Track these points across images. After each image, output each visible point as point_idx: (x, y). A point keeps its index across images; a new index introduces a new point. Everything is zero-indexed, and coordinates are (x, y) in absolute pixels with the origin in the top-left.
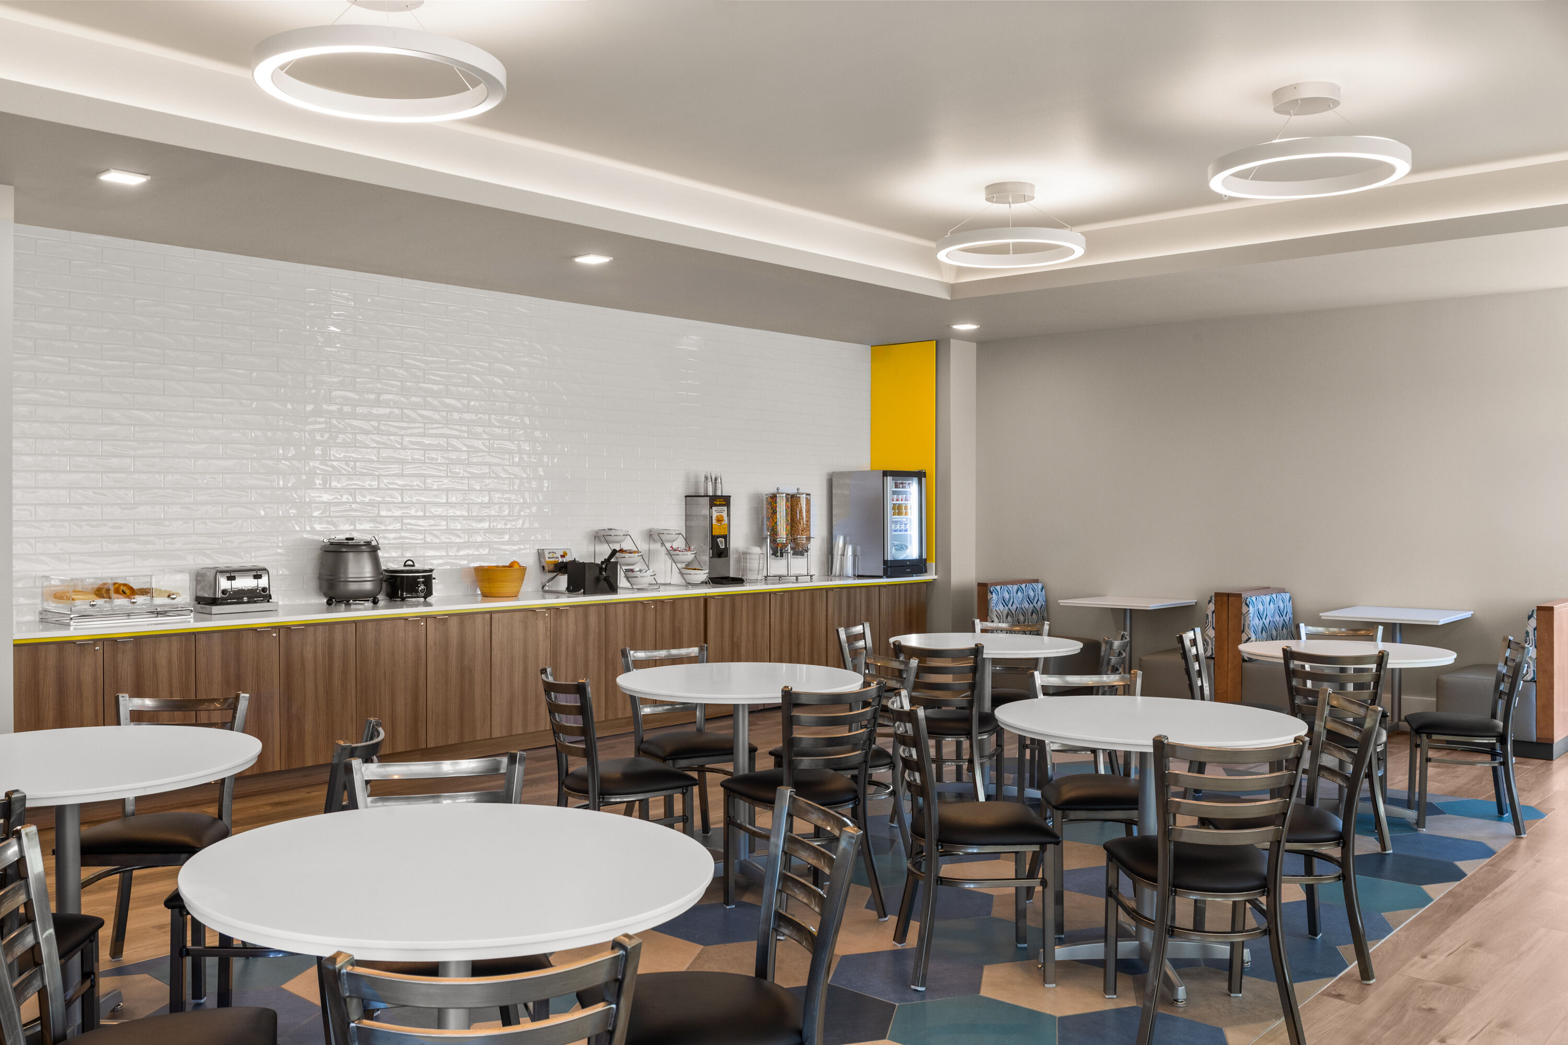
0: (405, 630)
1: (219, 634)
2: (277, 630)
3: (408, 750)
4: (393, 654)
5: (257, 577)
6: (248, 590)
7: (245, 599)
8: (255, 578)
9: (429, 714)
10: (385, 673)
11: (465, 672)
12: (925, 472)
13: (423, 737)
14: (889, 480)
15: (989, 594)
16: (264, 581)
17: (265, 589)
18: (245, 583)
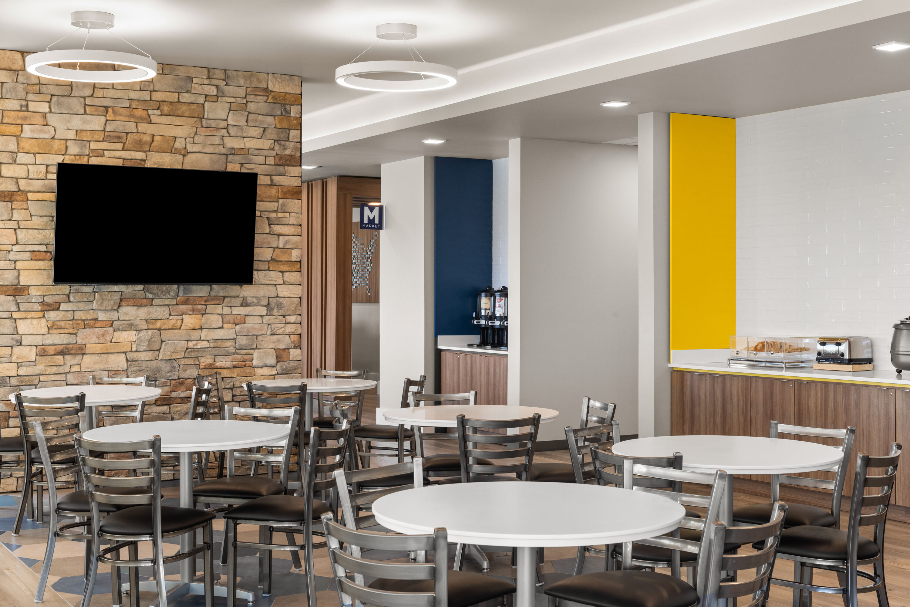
0: (878, 397)
1: (762, 379)
4: (869, 415)
5: (839, 344)
6: (833, 353)
7: (832, 360)
16: (843, 348)
17: (842, 355)
18: (831, 348)
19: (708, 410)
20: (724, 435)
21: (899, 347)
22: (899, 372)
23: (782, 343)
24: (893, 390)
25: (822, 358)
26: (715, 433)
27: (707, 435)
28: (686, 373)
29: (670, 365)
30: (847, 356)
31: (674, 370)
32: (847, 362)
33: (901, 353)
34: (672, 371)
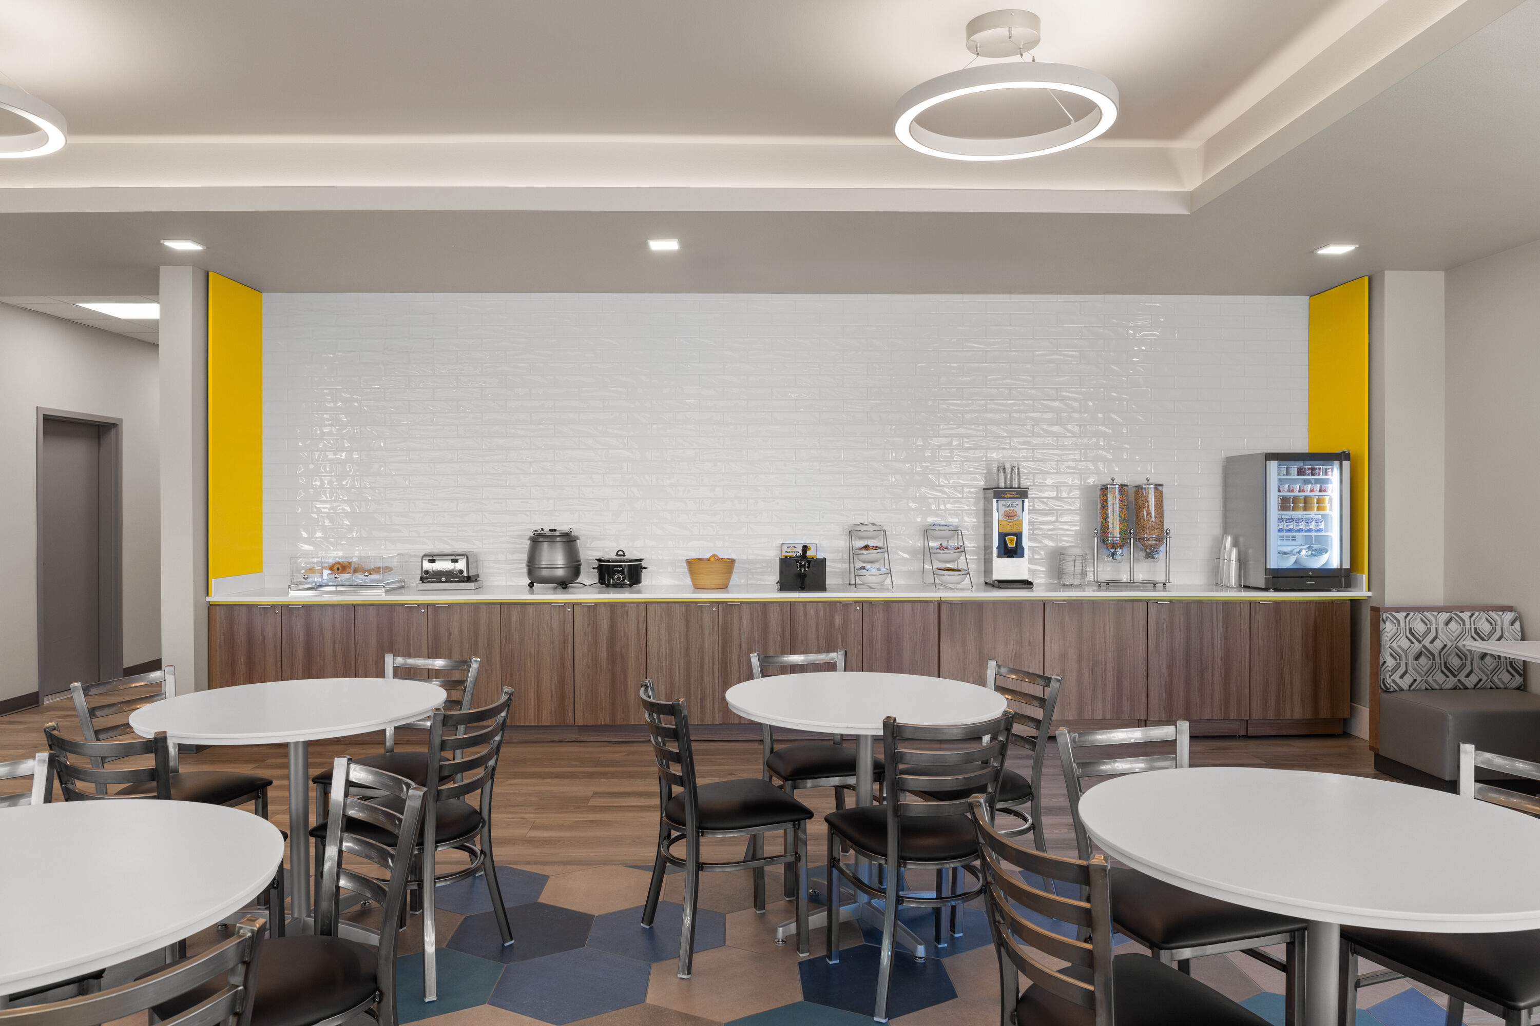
0: (551, 614)
1: (374, 607)
2: (426, 606)
3: (554, 724)
4: (538, 635)
5: (455, 561)
6: (446, 571)
7: (443, 579)
8: (452, 562)
9: (577, 693)
10: (530, 652)
11: (617, 658)
12: (1349, 454)
13: (571, 715)
14: (1273, 465)
15: (1382, 622)
16: (461, 565)
17: (461, 572)
18: (444, 565)
19: (279, 650)
20: (309, 678)
21: (540, 561)
22: (531, 585)
23: (351, 562)
24: (571, 606)
25: (428, 577)
26: (292, 677)
27: (278, 680)
28: (237, 607)
29: (208, 599)
30: (465, 574)
31: (211, 605)
32: (466, 579)
33: (543, 566)
34: (209, 605)
